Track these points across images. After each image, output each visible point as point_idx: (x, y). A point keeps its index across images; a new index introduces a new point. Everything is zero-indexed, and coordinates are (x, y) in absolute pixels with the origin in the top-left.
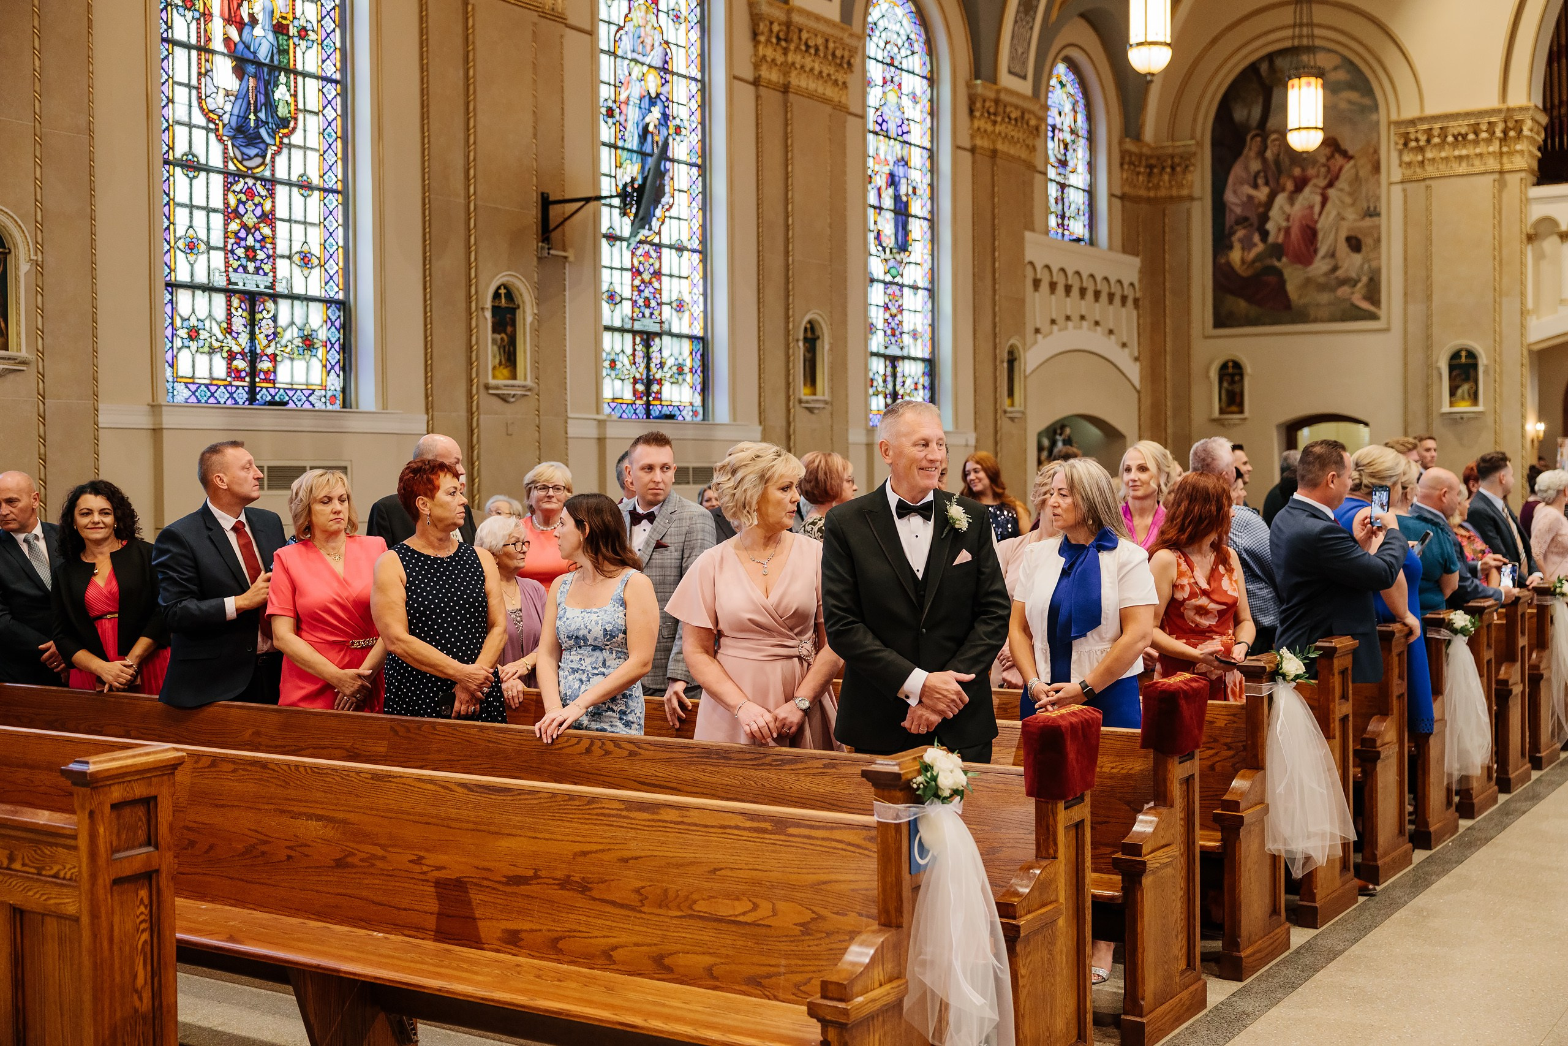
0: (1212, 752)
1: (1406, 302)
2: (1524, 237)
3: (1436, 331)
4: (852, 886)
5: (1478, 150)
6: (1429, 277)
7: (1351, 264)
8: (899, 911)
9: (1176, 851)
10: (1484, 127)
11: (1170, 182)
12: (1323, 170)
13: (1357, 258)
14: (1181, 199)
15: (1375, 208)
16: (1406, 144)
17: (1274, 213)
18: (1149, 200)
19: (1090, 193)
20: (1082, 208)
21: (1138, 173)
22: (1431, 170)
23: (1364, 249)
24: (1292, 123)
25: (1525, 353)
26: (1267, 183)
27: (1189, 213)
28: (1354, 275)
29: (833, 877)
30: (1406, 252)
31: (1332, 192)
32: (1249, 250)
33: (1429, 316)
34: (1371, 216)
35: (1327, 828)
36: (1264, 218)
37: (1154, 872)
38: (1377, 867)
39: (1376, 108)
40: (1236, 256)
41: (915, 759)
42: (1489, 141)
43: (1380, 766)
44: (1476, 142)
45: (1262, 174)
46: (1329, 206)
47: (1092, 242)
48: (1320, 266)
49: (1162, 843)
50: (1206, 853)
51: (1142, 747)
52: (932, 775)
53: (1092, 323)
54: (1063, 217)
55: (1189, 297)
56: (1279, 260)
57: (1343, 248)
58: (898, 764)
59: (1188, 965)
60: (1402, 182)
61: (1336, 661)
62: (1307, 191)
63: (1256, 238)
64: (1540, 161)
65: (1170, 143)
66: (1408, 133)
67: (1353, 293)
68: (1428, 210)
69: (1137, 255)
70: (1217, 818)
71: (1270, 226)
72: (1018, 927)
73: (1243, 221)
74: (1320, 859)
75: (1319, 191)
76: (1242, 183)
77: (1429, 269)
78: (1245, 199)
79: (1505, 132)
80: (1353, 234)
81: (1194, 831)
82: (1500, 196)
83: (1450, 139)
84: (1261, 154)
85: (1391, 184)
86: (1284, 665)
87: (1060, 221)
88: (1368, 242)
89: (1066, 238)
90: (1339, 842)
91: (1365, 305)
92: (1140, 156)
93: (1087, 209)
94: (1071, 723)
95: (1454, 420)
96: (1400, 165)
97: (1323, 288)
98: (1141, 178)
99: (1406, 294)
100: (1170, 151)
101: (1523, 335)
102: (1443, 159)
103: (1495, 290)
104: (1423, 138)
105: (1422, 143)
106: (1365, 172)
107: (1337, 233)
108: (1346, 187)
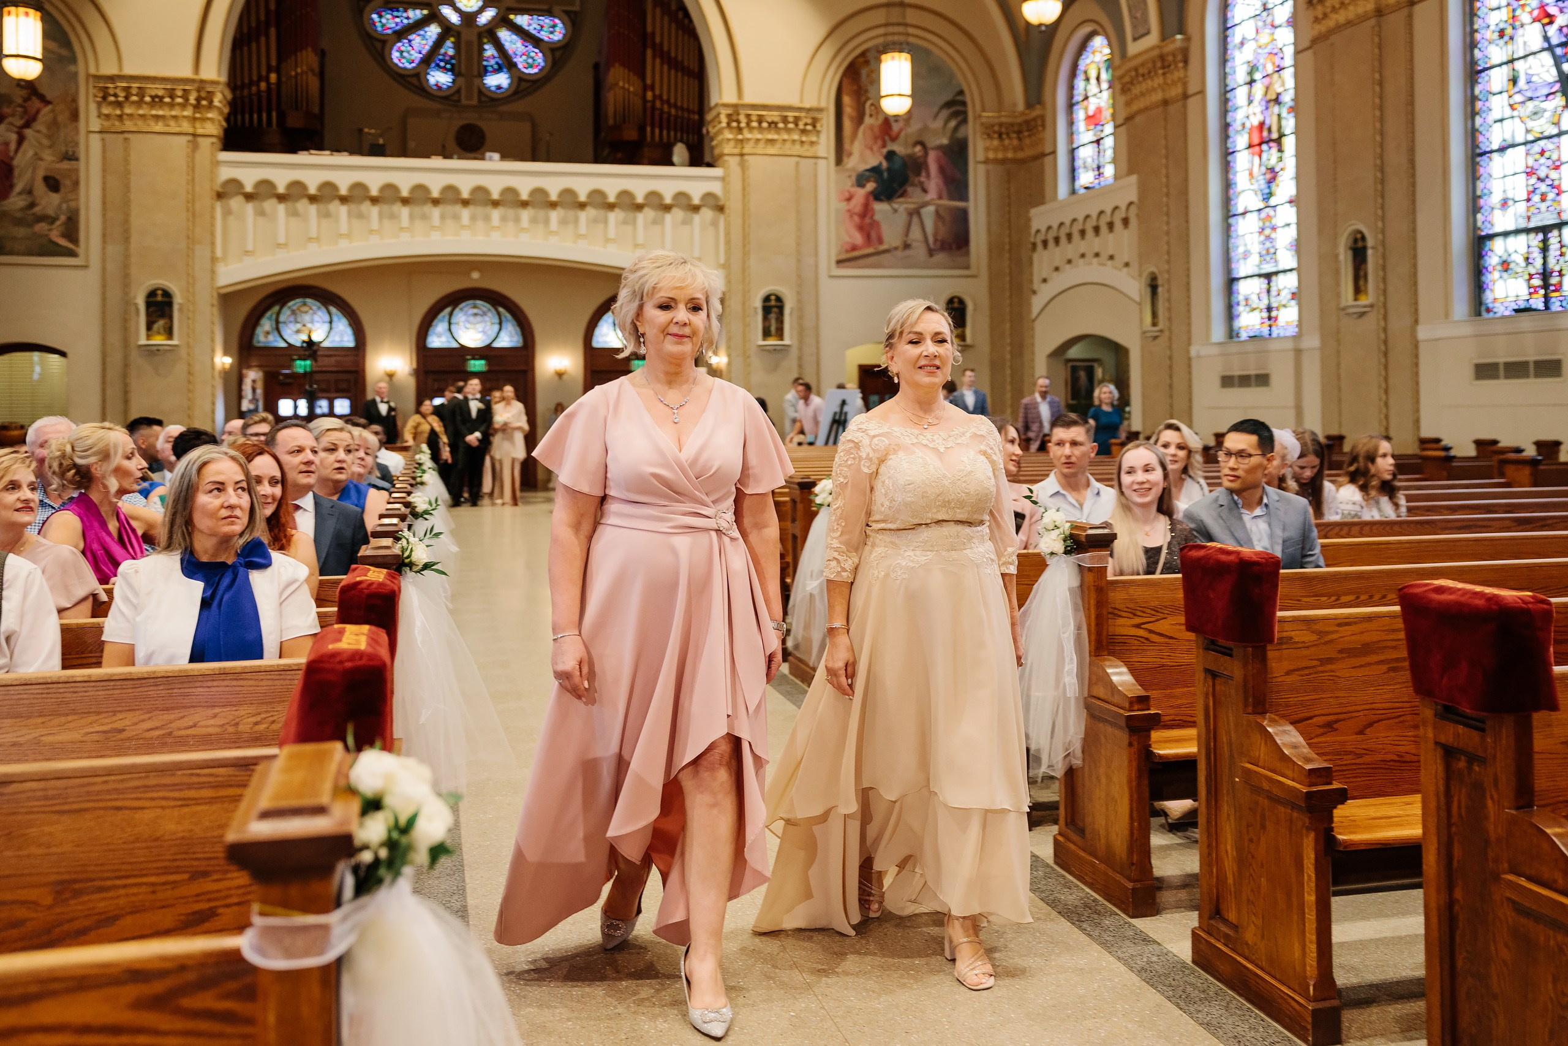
2: (214, 194)
3: (134, 270)
5: (174, 113)
6: (126, 222)
7: (50, 202)
10: (179, 93)
12: (22, 110)
13: (55, 198)
15: (74, 152)
16: (104, 98)
22: (129, 125)
23: (63, 190)
24: (8, 49)
25: (215, 295)
30: (104, 196)
31: (28, 132)
33: (127, 257)
34: (70, 159)
39: (73, 60)
42: (183, 106)
44: (172, 106)
46: (25, 145)
48: (16, 202)
57: (40, 186)
60: (100, 132)
62: (3, 127)
64: (225, 130)
66: (107, 88)
68: (126, 161)
75: (15, 129)
77: (127, 214)
79: (198, 99)
80: (49, 174)
82: (193, 158)
83: (148, 99)
85: (90, 132)
88: (67, 183)
95: (151, 352)
96: (99, 117)
99: (104, 235)
101: (213, 279)
102: (141, 116)
103: (188, 238)
104: (122, 94)
105: (121, 99)
106: (62, 118)
107: (34, 171)
108: (44, 130)
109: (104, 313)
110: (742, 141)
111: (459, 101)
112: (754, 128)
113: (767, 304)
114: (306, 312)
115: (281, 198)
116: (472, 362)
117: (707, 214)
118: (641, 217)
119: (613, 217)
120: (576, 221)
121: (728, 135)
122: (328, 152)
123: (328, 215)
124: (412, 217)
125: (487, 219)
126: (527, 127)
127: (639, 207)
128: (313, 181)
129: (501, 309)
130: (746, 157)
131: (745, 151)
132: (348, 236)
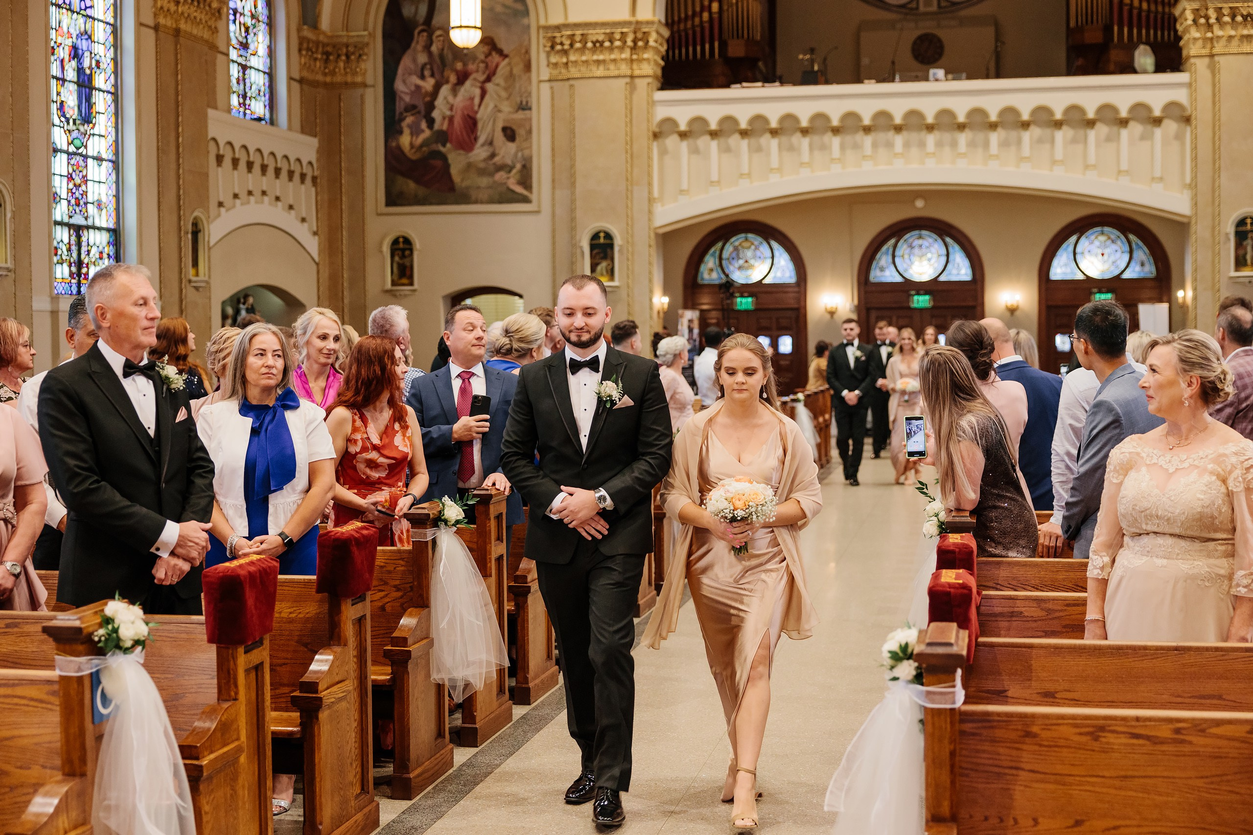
0: (382, 594)
1: (554, 188)
2: (651, 134)
3: (579, 214)
4: (36, 740)
5: (613, 57)
6: (572, 166)
7: (507, 151)
8: (83, 760)
9: (350, 685)
10: (618, 36)
11: (345, 69)
12: (482, 65)
13: (512, 147)
14: (354, 85)
15: (527, 102)
16: (552, 47)
17: (439, 102)
18: (325, 85)
19: (271, 75)
20: (262, 89)
21: (316, 59)
22: (574, 72)
23: (518, 138)
24: (454, 21)
25: (652, 235)
26: (432, 75)
27: (362, 97)
28: (509, 162)
29: (16, 733)
30: (553, 143)
31: (489, 86)
32: (418, 135)
33: (573, 201)
34: (523, 109)
35: (484, 657)
36: (431, 107)
37: (330, 707)
38: (529, 689)
39: (527, 13)
40: (405, 140)
41: (96, 613)
42: (622, 49)
43: (530, 598)
44: (611, 49)
45: (428, 67)
46: (487, 98)
47: (272, 122)
48: (480, 153)
49: (337, 679)
50: (376, 686)
51: (318, 592)
52: (113, 627)
53: (273, 198)
54: (245, 96)
55: (363, 177)
56: (444, 145)
57: (499, 137)
58: (79, 619)
59: (363, 789)
60: (550, 81)
61: (491, 507)
62: (468, 83)
63: (424, 125)
64: (664, 69)
65: (345, 33)
66: (554, 37)
67: (508, 178)
68: (572, 107)
69: (315, 136)
70: (387, 654)
71: (436, 114)
72: (201, 766)
73: (411, 108)
74: (479, 684)
75: (479, 85)
76: (410, 74)
77: (573, 159)
78: (413, 88)
79: (635, 41)
80: (508, 125)
81: (366, 667)
82: (631, 97)
83: (590, 45)
84: (427, 47)
85: (541, 81)
86: (446, 512)
87: (241, 100)
88: (521, 132)
89: (248, 117)
90: (494, 669)
91: (519, 189)
92: (317, 43)
93: (267, 90)
94: (249, 572)
96: (548, 66)
97: (482, 172)
98: (318, 64)
99: (553, 181)
100: (345, 40)
101: (650, 220)
102: (583, 62)
103: (627, 180)
104: (567, 42)
105: (566, 47)
106: (518, 70)
107: (494, 121)
108: (502, 83)
109: (554, 256)
110: (1211, 39)
111: (917, 8)
112: (1226, 23)
113: (1241, 229)
114: (749, 248)
115: (714, 134)
116: (916, 298)
117: (1171, 126)
118: (1092, 134)
119: (1060, 135)
120: (1019, 142)
121: (1195, 33)
122: (759, 84)
123: (759, 149)
124: (843, 147)
125: (922, 145)
126: (990, 31)
127: (1091, 124)
128: (743, 115)
129: (948, 240)
130: (1217, 58)
131: (1215, 51)
132: (779, 170)
